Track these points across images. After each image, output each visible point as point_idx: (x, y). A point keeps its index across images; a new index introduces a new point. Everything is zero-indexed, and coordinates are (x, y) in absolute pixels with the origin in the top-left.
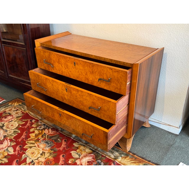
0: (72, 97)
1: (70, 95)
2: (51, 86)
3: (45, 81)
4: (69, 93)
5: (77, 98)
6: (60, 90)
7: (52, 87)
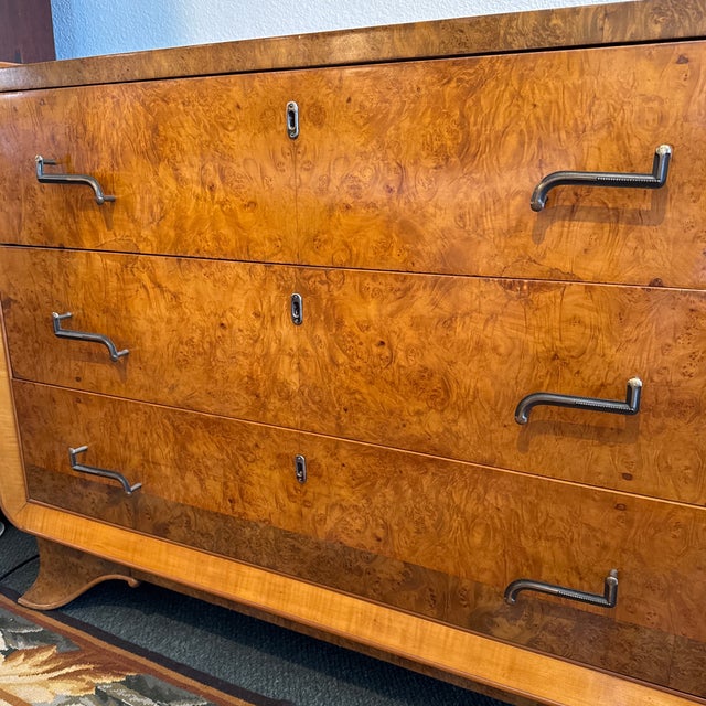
0: (341, 358)
1: (323, 350)
2: (165, 313)
3: (113, 283)
4: (320, 333)
5: (391, 359)
6: (238, 324)
7: (169, 321)
